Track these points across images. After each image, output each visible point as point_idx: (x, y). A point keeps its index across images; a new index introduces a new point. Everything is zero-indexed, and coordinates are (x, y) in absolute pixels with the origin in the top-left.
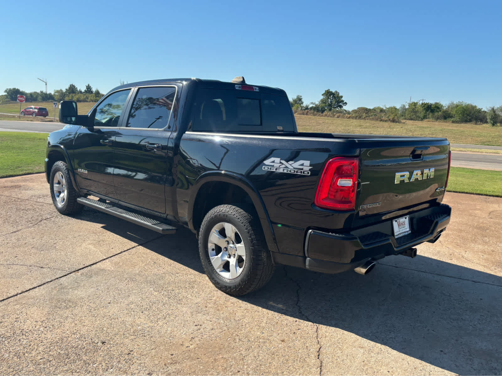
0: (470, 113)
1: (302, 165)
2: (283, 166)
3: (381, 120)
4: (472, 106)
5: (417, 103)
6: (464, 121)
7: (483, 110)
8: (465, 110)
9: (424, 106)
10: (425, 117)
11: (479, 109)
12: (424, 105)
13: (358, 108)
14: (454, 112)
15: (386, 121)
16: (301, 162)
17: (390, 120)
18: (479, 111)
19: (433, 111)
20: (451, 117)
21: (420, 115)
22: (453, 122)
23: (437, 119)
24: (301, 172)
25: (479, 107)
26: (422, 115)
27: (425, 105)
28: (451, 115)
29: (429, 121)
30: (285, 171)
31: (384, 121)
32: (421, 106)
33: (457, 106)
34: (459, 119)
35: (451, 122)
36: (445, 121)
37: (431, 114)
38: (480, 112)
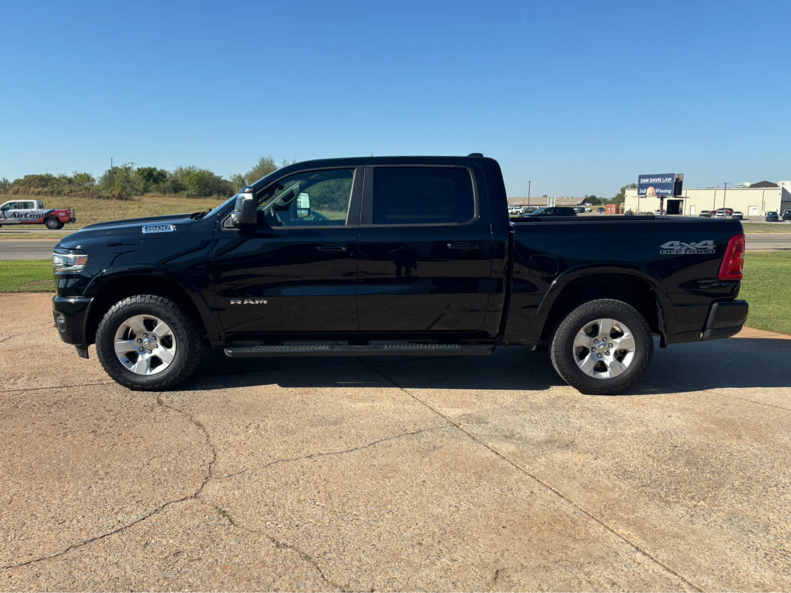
0: (209, 182)
1: (706, 244)
2: (685, 248)
3: (100, 197)
4: (208, 172)
5: (130, 168)
6: (204, 195)
7: (223, 179)
8: (200, 178)
9: (142, 174)
10: (146, 190)
11: (218, 177)
12: (141, 171)
13: (26, 177)
14: (186, 182)
15: (108, 198)
16: (704, 242)
17: (114, 196)
18: (218, 180)
19: (156, 181)
20: (185, 189)
21: (138, 188)
22: (188, 197)
23: (164, 192)
24: (706, 252)
25: (217, 174)
26: (141, 187)
27: (144, 171)
28: (183, 187)
29: (153, 196)
30: (688, 253)
31: (104, 199)
32: (138, 173)
33: (189, 173)
34: (196, 191)
35: (185, 196)
36: (177, 195)
37: (154, 186)
38: (220, 183)
